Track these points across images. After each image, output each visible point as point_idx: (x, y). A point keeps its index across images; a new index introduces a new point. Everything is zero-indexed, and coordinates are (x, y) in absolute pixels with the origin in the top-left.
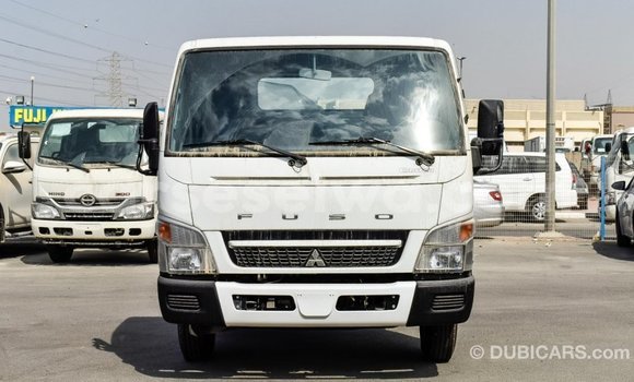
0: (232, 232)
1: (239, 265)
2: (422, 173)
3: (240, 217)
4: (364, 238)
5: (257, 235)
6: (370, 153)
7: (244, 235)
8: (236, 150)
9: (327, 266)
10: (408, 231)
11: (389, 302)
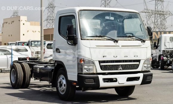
0: (101, 61)
1: (103, 70)
2: (143, 45)
3: (103, 57)
4: (131, 62)
5: (107, 62)
6: (131, 39)
7: (104, 62)
8: (100, 38)
9: (123, 70)
10: (141, 60)
11: (137, 79)
